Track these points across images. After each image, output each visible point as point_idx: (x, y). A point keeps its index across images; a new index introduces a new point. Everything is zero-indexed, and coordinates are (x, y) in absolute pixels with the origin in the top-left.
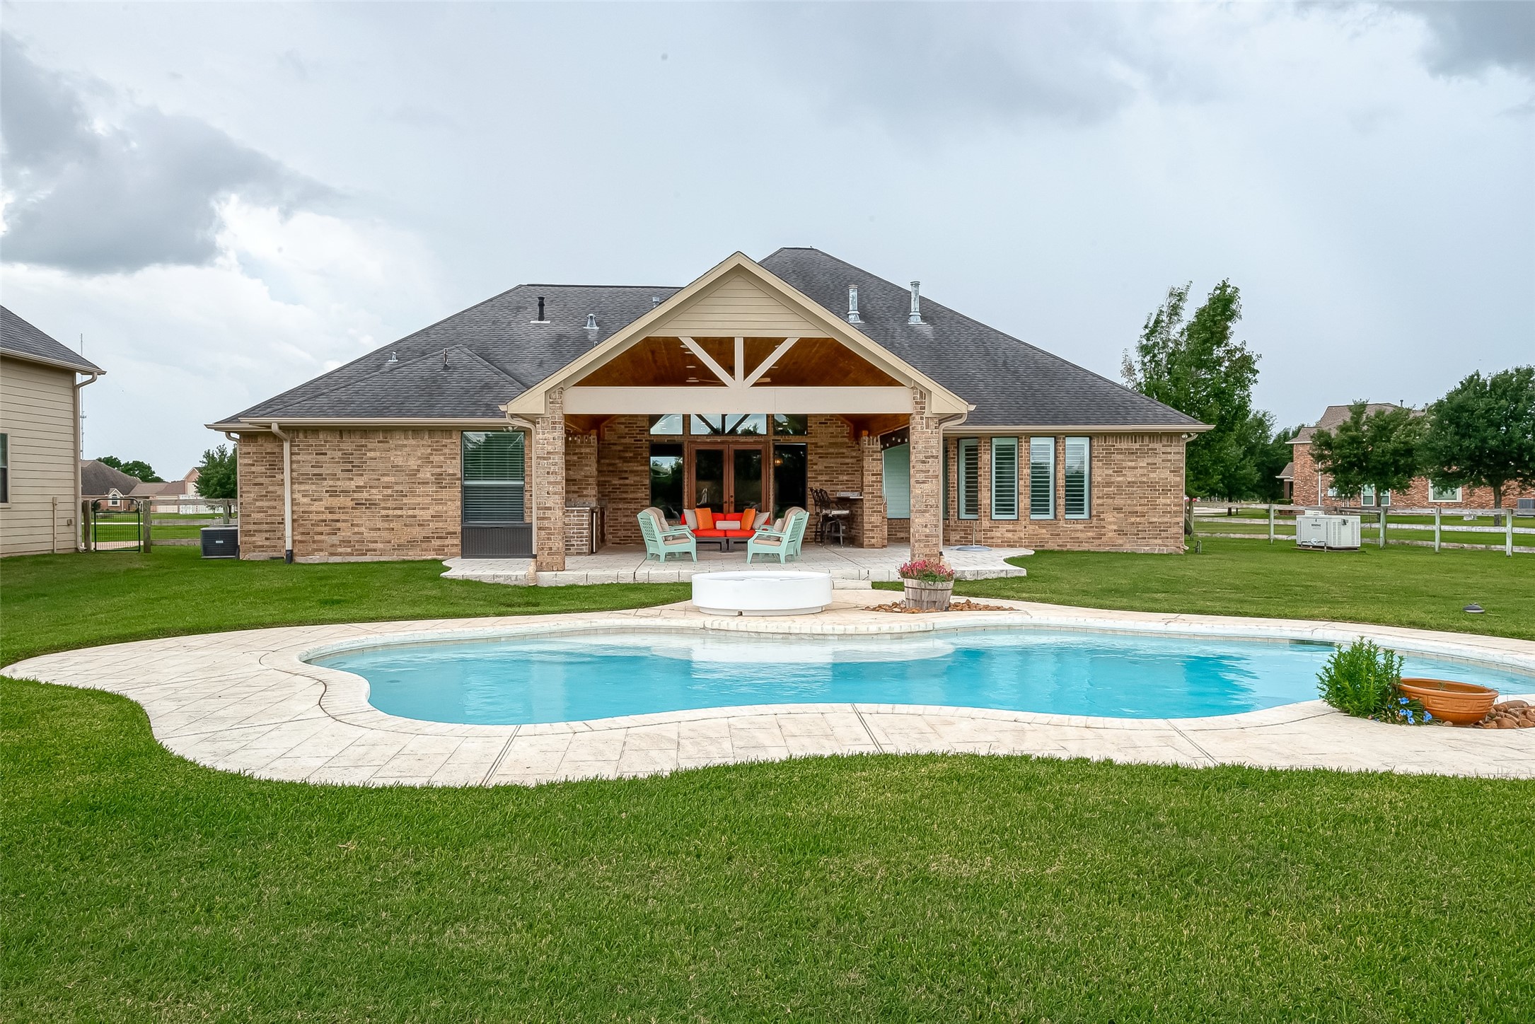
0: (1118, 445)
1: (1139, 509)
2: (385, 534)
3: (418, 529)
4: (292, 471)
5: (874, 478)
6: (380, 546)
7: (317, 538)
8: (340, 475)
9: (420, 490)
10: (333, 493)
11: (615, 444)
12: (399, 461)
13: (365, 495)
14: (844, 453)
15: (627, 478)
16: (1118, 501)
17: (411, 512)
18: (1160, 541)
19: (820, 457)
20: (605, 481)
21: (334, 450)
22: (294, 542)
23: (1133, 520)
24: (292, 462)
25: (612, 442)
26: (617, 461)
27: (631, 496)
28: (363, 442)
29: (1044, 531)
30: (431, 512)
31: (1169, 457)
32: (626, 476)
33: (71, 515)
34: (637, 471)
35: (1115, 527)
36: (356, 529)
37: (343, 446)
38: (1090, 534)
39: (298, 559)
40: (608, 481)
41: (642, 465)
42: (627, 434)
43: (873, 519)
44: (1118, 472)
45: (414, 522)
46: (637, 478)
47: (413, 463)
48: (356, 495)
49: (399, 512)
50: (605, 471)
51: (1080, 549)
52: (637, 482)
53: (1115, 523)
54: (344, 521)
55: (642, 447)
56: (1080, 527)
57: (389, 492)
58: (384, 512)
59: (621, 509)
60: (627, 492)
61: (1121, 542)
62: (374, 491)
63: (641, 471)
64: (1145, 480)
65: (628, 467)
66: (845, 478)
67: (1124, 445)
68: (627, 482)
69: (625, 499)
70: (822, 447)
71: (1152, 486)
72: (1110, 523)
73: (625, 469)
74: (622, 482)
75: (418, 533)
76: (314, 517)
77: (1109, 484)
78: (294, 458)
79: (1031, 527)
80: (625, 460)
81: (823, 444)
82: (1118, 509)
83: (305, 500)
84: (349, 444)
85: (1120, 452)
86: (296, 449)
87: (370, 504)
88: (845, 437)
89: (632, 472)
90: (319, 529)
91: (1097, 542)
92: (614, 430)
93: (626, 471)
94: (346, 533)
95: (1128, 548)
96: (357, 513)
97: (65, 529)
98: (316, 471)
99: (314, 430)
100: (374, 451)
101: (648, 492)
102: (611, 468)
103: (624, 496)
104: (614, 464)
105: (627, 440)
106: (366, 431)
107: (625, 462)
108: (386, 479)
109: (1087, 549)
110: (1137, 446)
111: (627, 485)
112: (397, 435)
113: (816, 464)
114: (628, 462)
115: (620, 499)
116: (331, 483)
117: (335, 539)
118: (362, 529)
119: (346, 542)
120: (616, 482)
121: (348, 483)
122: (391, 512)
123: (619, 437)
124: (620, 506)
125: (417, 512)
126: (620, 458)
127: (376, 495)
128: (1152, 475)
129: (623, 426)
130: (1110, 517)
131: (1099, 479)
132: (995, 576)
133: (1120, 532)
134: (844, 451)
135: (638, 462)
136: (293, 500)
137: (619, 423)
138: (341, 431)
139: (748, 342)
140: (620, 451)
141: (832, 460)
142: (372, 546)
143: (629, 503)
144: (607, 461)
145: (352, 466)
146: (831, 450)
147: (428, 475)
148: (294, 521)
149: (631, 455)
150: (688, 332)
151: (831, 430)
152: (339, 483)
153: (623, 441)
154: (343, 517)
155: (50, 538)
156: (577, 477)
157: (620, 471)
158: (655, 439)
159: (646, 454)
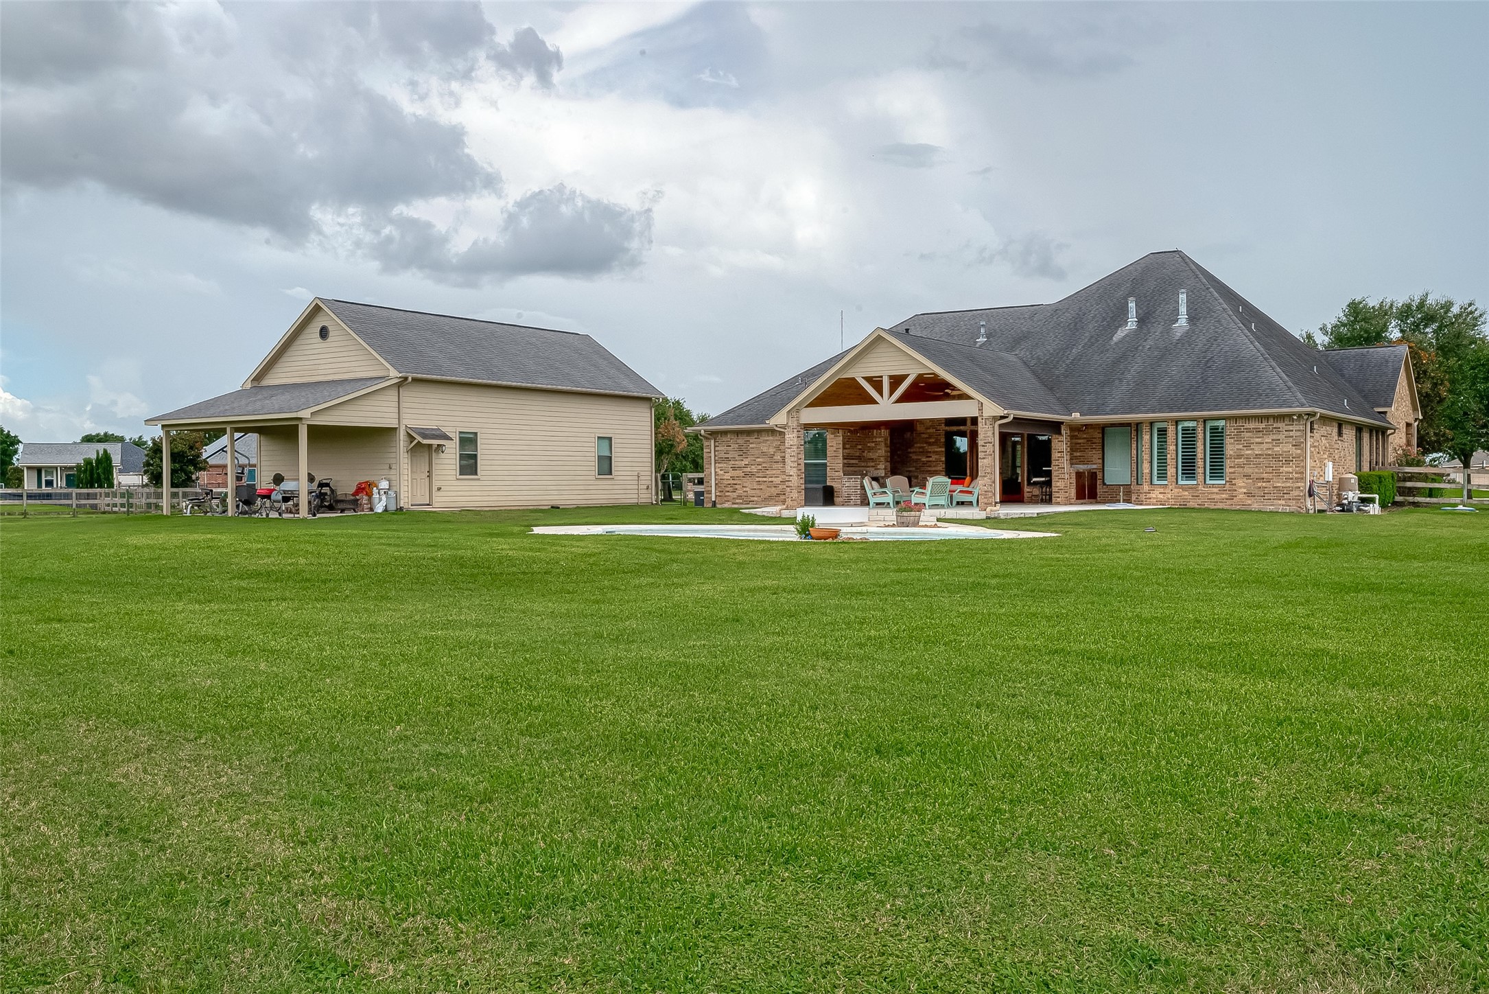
0: (1247, 426)
1: (1265, 475)
2: (758, 492)
3: (774, 489)
4: (715, 456)
5: (1059, 455)
6: (756, 499)
7: (727, 494)
8: (737, 458)
9: (775, 466)
10: (734, 469)
11: (924, 433)
12: (765, 449)
13: (748, 469)
15: (931, 457)
16: (1247, 470)
17: (770, 479)
18: (1283, 502)
20: (917, 459)
21: (734, 443)
22: (716, 496)
23: (1260, 484)
24: (715, 451)
26: (925, 445)
27: (933, 469)
28: (748, 438)
29: (1187, 493)
30: (780, 479)
31: (1291, 434)
32: (930, 455)
33: (649, 482)
34: (937, 452)
35: (1245, 491)
36: (745, 489)
37: (739, 441)
38: (1224, 496)
39: (718, 506)
40: (919, 459)
41: (940, 447)
43: (1058, 484)
44: (1248, 447)
45: (772, 485)
46: (937, 457)
47: (772, 451)
48: (745, 470)
49: (765, 479)
50: (917, 452)
51: (1216, 507)
52: (937, 459)
53: (1245, 487)
54: (740, 484)
56: (1215, 490)
57: (760, 467)
58: (757, 479)
60: (930, 466)
61: (1249, 502)
62: (753, 467)
63: (940, 451)
64: (1270, 452)
65: (931, 449)
67: (1252, 425)
68: (931, 459)
69: (929, 471)
71: (1276, 457)
72: (1241, 487)
73: (929, 450)
74: (928, 459)
75: (774, 491)
76: (725, 482)
77: (1239, 456)
78: (717, 449)
79: (1176, 490)
80: (930, 444)
82: (1247, 476)
83: (722, 472)
84: (741, 440)
85: (1249, 431)
86: (717, 444)
87: (751, 475)
89: (934, 452)
90: (727, 489)
91: (1229, 502)
93: (930, 452)
94: (740, 492)
95: (1255, 507)
96: (745, 479)
97: (645, 491)
98: (727, 456)
99: (725, 433)
100: (754, 444)
101: (944, 465)
102: (921, 450)
103: (929, 469)
104: (922, 447)
105: (931, 430)
106: (749, 433)
108: (759, 460)
109: (1221, 507)
110: (1263, 425)
111: (931, 461)
112: (763, 433)
114: (932, 445)
115: (926, 471)
116: (733, 462)
117: (735, 495)
118: (747, 489)
119: (739, 497)
120: (924, 459)
121: (740, 462)
122: (761, 479)
123: (926, 428)
125: (773, 479)
126: (926, 443)
127: (754, 469)
128: (1276, 449)
130: (1240, 483)
131: (1231, 453)
132: (1017, 516)
133: (1249, 494)
135: (938, 445)
136: (716, 472)
138: (738, 433)
139: (891, 377)
140: (926, 438)
142: (752, 499)
144: (918, 445)
145: (743, 452)
147: (779, 457)
148: (716, 484)
149: (933, 440)
150: (859, 374)
152: (737, 463)
153: (928, 431)
154: (739, 482)
155: (636, 496)
157: (926, 452)
158: (947, 428)
159: (943, 440)
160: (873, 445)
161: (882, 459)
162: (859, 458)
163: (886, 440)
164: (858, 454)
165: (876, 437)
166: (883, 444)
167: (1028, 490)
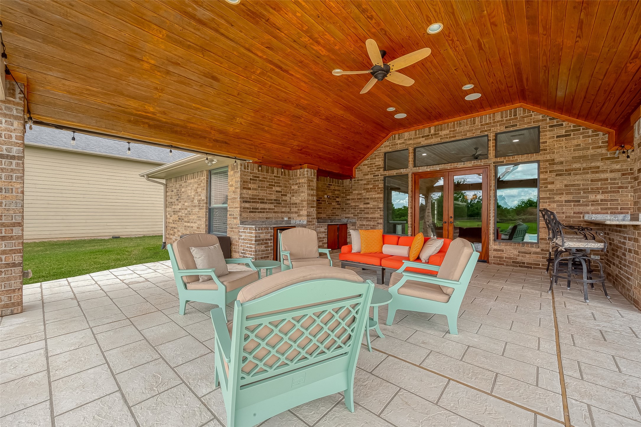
7: (171, 236)
8: (176, 202)
9: (194, 210)
10: (174, 212)
11: (362, 180)
12: (189, 193)
14: (598, 167)
15: (368, 203)
19: (557, 175)
20: (356, 206)
22: (166, 238)
25: (360, 178)
26: (363, 192)
27: (371, 216)
28: (181, 183)
32: (368, 202)
39: (166, 247)
40: (358, 206)
41: (378, 193)
42: (369, 172)
46: (375, 203)
47: (193, 194)
48: (179, 214)
50: (355, 199)
52: (375, 206)
55: (378, 181)
57: (186, 212)
59: (364, 225)
60: (368, 213)
62: (183, 211)
63: (378, 198)
65: (369, 195)
66: (599, 197)
68: (368, 206)
69: (367, 218)
70: (562, 163)
73: (367, 197)
74: (365, 206)
76: (170, 225)
78: (167, 194)
80: (367, 190)
81: (562, 159)
86: (167, 189)
87: (182, 219)
88: (600, 147)
89: (371, 198)
90: (171, 232)
92: (361, 170)
93: (368, 199)
94: (176, 235)
96: (179, 224)
98: (172, 200)
100: (183, 187)
101: (382, 213)
102: (359, 197)
103: (367, 216)
104: (361, 194)
105: (369, 177)
107: (367, 192)
108: (186, 204)
111: (368, 208)
113: (553, 183)
114: (370, 192)
115: (364, 218)
117: (174, 238)
120: (362, 206)
123: (364, 175)
124: (364, 223)
129: (366, 167)
134: (599, 164)
135: (376, 191)
136: (166, 216)
137: (364, 165)
140: (364, 184)
141: (578, 177)
143: (370, 221)
144: (357, 192)
145: (179, 197)
146: (575, 166)
147: (196, 201)
148: (167, 227)
149: (371, 186)
151: (575, 142)
152: (175, 207)
153: (366, 177)
154: (176, 226)
156: (298, 201)
157: (364, 199)
158: (387, 173)
159: (381, 185)
160: (296, 187)
161: (305, 204)
162: (277, 202)
163: (309, 181)
164: (273, 197)
165: (299, 178)
166: (306, 185)
167: (496, 247)
